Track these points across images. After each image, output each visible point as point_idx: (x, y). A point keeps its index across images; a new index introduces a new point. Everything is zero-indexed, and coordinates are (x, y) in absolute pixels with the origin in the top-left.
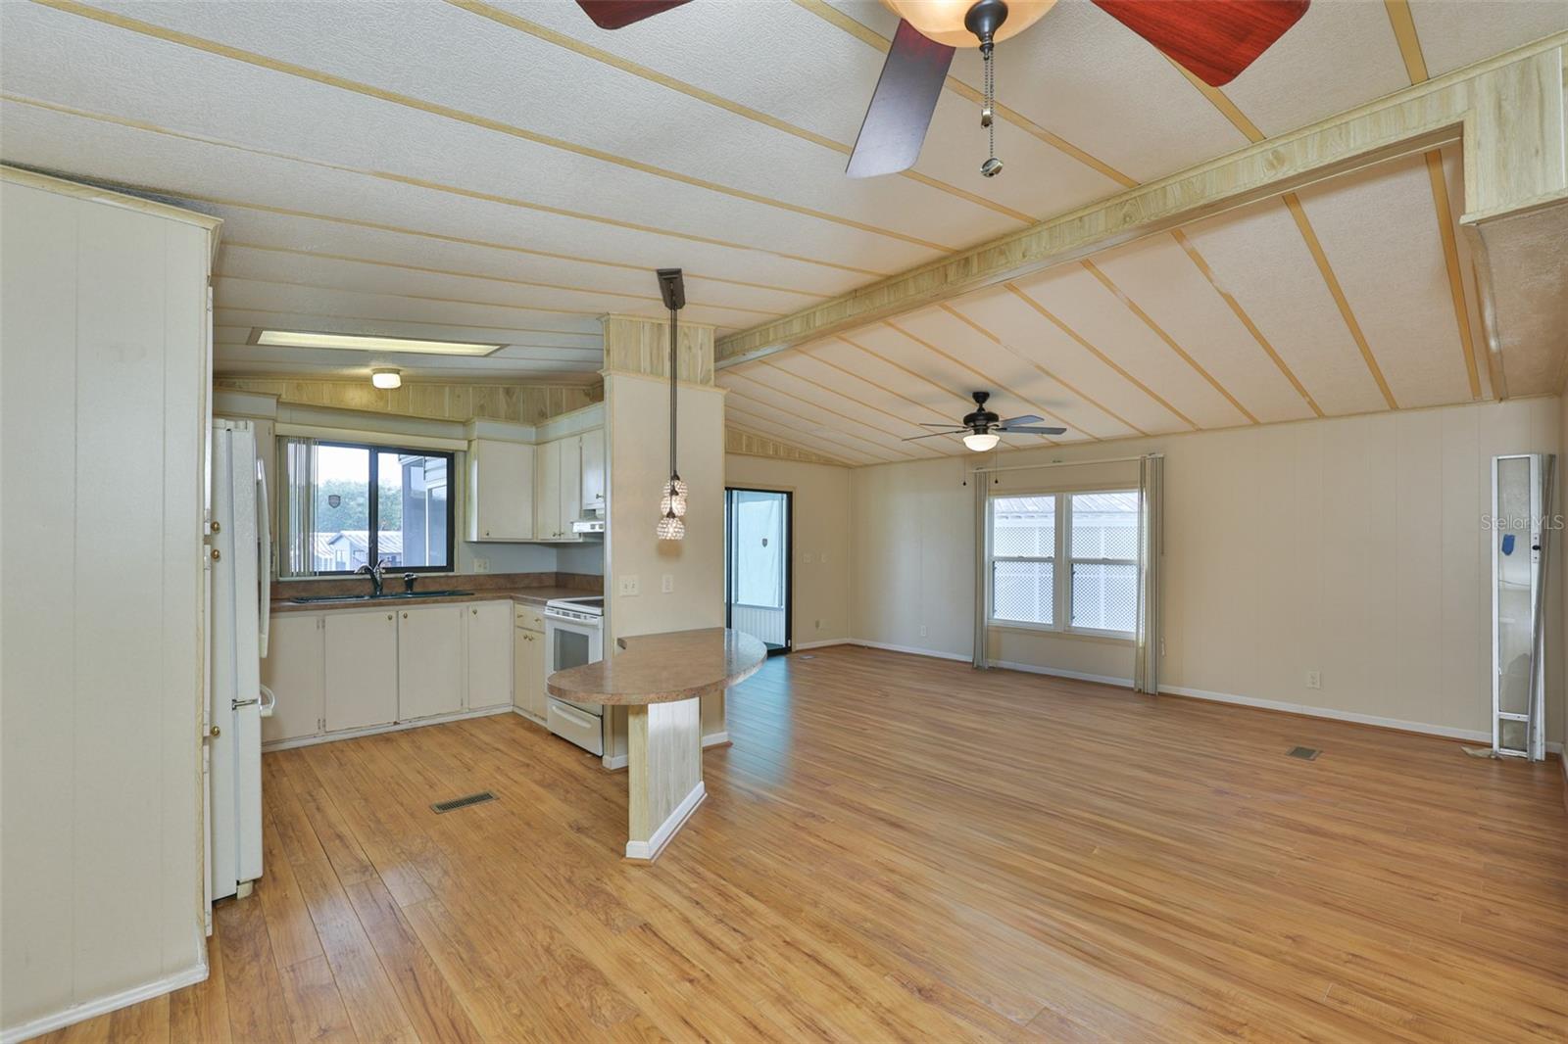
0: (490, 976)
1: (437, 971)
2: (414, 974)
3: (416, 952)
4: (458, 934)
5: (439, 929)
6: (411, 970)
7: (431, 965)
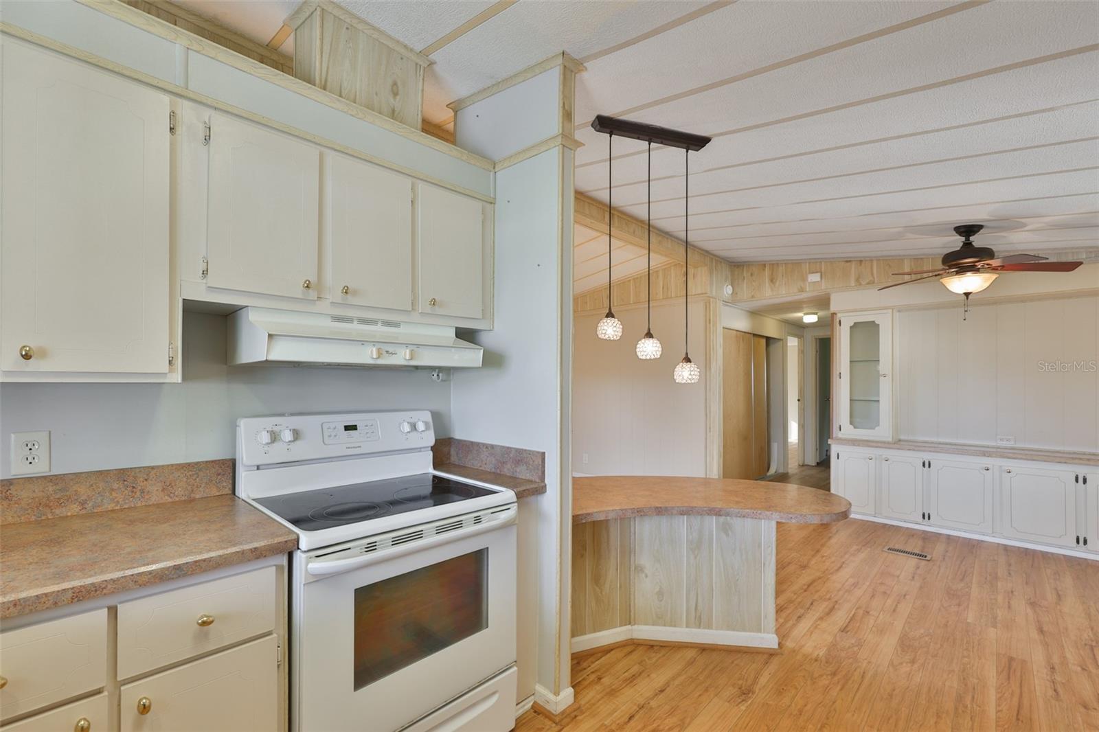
0: (964, 679)
1: (998, 705)
2: (1017, 715)
3: (1006, 726)
4: (960, 711)
5: (973, 725)
6: (1018, 719)
7: (999, 711)
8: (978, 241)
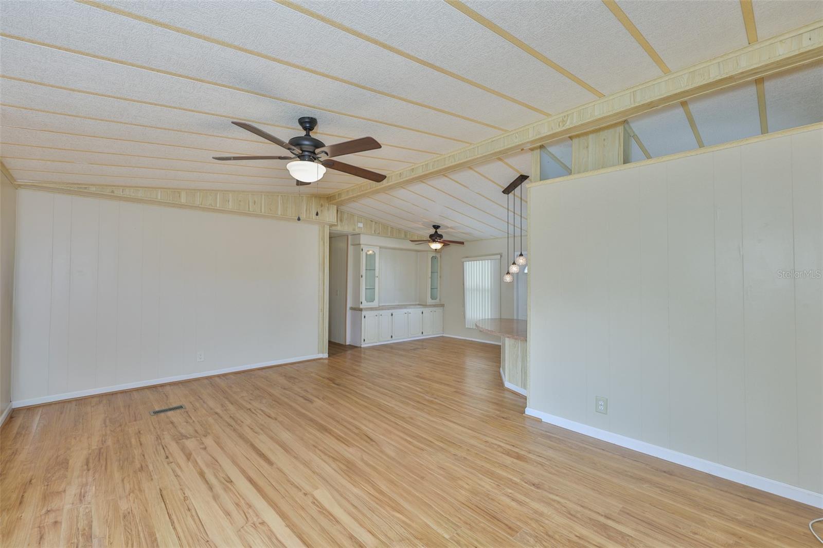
8: (439, 231)
